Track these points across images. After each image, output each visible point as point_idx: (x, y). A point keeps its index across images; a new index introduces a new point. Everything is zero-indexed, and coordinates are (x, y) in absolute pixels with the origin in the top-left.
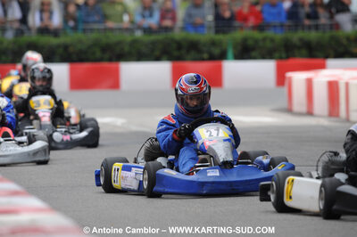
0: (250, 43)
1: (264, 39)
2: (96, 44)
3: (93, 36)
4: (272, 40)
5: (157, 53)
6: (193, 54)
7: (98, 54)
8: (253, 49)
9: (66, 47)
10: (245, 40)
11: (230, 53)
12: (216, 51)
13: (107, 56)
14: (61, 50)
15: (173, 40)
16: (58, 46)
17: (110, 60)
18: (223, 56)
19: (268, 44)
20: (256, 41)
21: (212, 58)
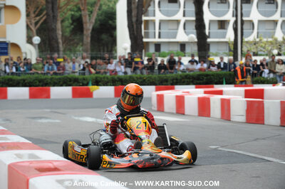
0: (99, 79)
1: (104, 78)
2: (37, 79)
3: (36, 75)
4: (107, 78)
5: (61, 83)
6: (76, 83)
7: (38, 83)
8: (100, 82)
9: (24, 80)
10: (96, 78)
11: (90, 83)
12: (85, 82)
13: (41, 84)
14: (22, 82)
15: (68, 78)
16: (21, 80)
17: (42, 86)
18: (87, 84)
19: (106, 79)
20: (101, 78)
21: (83, 85)
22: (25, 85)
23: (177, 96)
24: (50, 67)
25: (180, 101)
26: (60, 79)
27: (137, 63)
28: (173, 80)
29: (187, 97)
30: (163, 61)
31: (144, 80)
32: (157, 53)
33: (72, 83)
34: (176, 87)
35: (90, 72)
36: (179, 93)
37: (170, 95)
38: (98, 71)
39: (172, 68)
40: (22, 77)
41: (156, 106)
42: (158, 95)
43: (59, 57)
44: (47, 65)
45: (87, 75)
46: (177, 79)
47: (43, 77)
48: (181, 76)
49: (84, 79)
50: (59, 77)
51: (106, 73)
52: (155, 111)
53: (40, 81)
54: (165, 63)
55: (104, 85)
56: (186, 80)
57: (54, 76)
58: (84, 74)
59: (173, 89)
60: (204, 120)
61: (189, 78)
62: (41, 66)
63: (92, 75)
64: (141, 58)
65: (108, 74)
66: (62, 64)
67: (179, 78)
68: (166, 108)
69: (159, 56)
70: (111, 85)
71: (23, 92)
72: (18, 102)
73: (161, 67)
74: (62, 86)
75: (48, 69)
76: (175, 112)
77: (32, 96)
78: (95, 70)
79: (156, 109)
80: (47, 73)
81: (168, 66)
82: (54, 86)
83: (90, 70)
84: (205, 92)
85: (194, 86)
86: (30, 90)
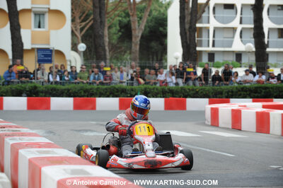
0: (148, 90)
1: (154, 89)
2: (82, 89)
3: (81, 85)
4: (157, 89)
5: (108, 93)
6: (123, 94)
7: (83, 94)
8: (149, 93)
9: (68, 90)
10: (146, 89)
12: (134, 93)
13: (86, 94)
14: (66, 92)
15: (115, 88)
16: (65, 90)
17: (88, 97)
19: (155, 90)
20: (150, 89)
22: (69, 96)
23: (233, 110)
24: (96, 76)
25: (236, 115)
26: (106, 89)
27: (189, 73)
28: (228, 92)
29: (244, 112)
30: (217, 72)
31: (197, 92)
32: (211, 63)
33: (119, 93)
34: (231, 100)
35: (139, 83)
36: (236, 107)
37: (225, 109)
38: (147, 81)
39: (227, 79)
40: (67, 87)
41: (210, 120)
42: (212, 109)
43: (106, 66)
44: (93, 74)
45: (135, 86)
46: (232, 92)
47: (89, 87)
48: (237, 88)
49: (132, 90)
50: (105, 87)
51: (155, 84)
52: (208, 125)
53: (86, 91)
54: (220, 74)
55: (153, 97)
56: (243, 93)
57: (100, 86)
58: (132, 84)
59: (228, 102)
60: (262, 137)
61: (246, 91)
62: (87, 75)
63: (141, 86)
64: (194, 68)
65: (158, 85)
66: (108, 73)
67: (235, 90)
68: (221, 123)
69: (213, 67)
70: (161, 97)
71: (68, 102)
72: (62, 114)
73: (216, 78)
74: (108, 96)
75: (94, 78)
76: (230, 127)
77: (77, 107)
78: (144, 80)
79: (210, 124)
80: (93, 83)
81: (223, 77)
82: (100, 97)
83: (138, 80)
84: (264, 107)
85: (251, 100)
86: (74, 100)
